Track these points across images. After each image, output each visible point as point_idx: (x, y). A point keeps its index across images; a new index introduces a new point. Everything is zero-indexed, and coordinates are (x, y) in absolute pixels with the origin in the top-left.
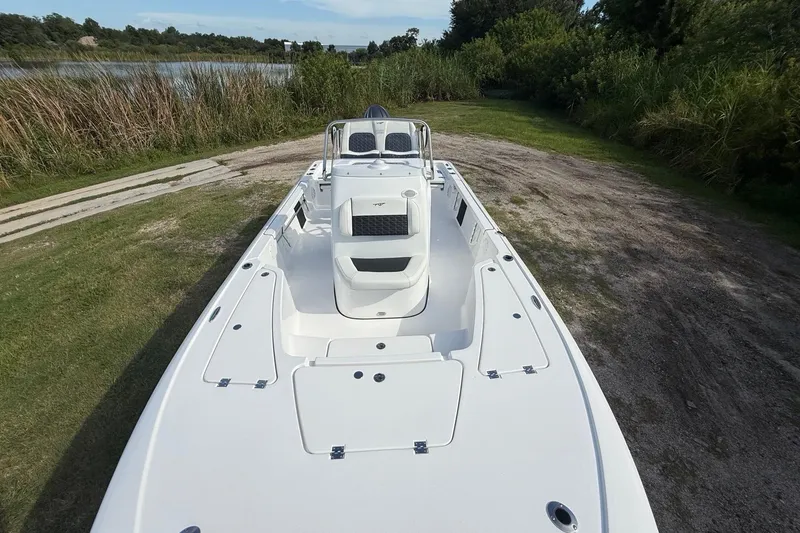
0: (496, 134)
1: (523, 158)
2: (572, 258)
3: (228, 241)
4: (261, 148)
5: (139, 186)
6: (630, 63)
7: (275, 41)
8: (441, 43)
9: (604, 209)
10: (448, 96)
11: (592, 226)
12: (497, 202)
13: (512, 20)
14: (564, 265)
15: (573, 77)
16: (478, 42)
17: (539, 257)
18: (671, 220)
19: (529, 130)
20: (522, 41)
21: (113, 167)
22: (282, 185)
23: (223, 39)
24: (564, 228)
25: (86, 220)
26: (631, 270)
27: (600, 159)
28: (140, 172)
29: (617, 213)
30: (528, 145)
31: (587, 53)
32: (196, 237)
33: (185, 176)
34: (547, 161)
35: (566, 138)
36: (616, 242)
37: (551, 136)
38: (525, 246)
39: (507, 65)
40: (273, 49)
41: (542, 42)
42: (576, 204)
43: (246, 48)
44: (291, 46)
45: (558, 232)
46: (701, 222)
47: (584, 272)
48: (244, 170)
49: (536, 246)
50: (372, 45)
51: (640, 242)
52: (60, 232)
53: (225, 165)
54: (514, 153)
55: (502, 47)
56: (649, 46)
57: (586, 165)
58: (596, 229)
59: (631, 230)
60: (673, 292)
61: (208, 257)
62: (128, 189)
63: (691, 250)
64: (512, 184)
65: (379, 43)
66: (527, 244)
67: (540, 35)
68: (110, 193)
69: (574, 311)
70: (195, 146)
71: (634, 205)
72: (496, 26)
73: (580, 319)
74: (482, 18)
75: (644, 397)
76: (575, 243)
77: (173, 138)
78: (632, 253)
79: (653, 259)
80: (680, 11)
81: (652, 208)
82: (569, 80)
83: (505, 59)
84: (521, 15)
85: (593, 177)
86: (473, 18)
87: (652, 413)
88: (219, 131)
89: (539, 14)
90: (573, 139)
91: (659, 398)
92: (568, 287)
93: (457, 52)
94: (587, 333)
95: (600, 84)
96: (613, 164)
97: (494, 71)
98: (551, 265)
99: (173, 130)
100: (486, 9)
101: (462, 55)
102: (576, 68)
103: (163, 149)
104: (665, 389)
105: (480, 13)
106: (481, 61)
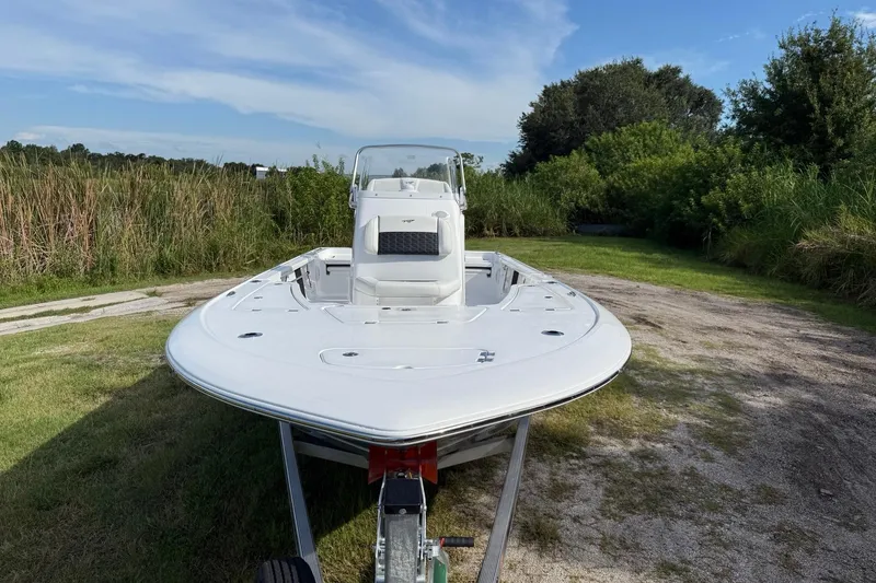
1: (629, 292)
2: (687, 377)
4: (215, 280)
5: (23, 318)
6: (783, 182)
7: (242, 165)
8: (507, 167)
9: (745, 340)
10: (517, 231)
11: (724, 354)
13: (610, 135)
15: (704, 199)
16: (561, 161)
17: (636, 374)
20: (627, 160)
24: (680, 353)
26: (772, 390)
27: (750, 296)
28: (24, 304)
29: (765, 344)
30: (637, 280)
31: (722, 170)
33: (96, 307)
34: (666, 296)
35: (699, 274)
36: (756, 368)
39: (608, 191)
41: (658, 161)
42: (704, 334)
44: (268, 172)
45: (670, 356)
47: (701, 389)
48: (190, 301)
51: (793, 369)
53: (160, 296)
54: (615, 287)
55: (598, 167)
56: (807, 161)
57: (727, 301)
58: (729, 357)
59: (782, 359)
67: (654, 153)
69: (680, 419)
70: (114, 275)
71: (792, 338)
72: (587, 143)
73: (688, 425)
74: (566, 134)
75: (764, 486)
76: (693, 365)
77: (81, 263)
78: (779, 378)
79: (808, 384)
80: (837, 121)
81: (821, 342)
82: (698, 202)
83: (603, 183)
84: (624, 129)
85: (737, 312)
86: (553, 134)
87: (771, 497)
88: (154, 255)
89: (650, 128)
90: (711, 276)
91: (783, 487)
92: (675, 399)
93: (529, 174)
94: (694, 437)
95: (745, 207)
96: (770, 301)
97: (587, 198)
98: (654, 382)
99: (83, 253)
100: (572, 123)
101: (537, 177)
102: (706, 187)
103: (64, 273)
104: (793, 480)
105: (562, 127)
106: (567, 185)
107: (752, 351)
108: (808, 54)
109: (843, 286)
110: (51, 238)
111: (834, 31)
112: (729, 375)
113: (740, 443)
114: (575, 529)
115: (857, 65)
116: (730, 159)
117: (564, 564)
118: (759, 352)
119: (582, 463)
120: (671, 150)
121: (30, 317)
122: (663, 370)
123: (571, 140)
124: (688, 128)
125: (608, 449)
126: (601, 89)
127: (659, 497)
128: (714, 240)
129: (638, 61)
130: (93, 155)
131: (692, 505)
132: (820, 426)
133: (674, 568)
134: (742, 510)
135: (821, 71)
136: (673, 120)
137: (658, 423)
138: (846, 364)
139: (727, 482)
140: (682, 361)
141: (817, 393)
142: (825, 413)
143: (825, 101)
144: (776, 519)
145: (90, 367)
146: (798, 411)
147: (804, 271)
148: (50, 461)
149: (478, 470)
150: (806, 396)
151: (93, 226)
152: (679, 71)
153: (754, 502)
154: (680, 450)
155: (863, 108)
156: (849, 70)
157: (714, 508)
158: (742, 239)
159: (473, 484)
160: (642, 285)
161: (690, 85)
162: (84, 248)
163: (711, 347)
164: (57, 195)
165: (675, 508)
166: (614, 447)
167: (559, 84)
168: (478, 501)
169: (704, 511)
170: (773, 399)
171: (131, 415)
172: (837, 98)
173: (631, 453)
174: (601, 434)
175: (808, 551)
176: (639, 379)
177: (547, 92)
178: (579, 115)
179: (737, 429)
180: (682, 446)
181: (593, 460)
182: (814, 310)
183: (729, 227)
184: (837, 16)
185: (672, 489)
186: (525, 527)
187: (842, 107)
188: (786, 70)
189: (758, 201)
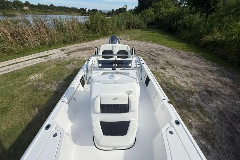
0: (153, 41)
1: (163, 50)
2: (187, 94)
3: (59, 84)
4: (76, 45)
5: (34, 59)
6: (197, 18)
7: (83, 9)
8: (134, 10)
9: (194, 72)
10: (137, 27)
11: (191, 80)
12: (156, 68)
13: (157, 3)
14: (184, 98)
15: (178, 22)
16: (147, 10)
17: (174, 94)
18: (218, 77)
19: (164, 40)
20: (160, 10)
21: (26, 51)
22: (81, 59)
23: (67, 8)
24: (182, 80)
25: (12, 72)
26: (210, 100)
27: (189, 51)
28: (35, 53)
29: (199, 73)
31: (183, 14)
32: (47, 82)
33: (49, 55)
34: (171, 52)
35: (176, 43)
36: (201, 87)
37: (172, 42)
38: (168, 89)
40: (82, 11)
41: (167, 10)
42: (184, 69)
43: (74, 11)
44: (88, 10)
45: (179, 82)
46: (230, 77)
47: (192, 101)
48: (69, 53)
49: (173, 89)
50: (113, 10)
51: (210, 87)
52: (3, 77)
53: (63, 51)
54: (160, 48)
55: (154, 12)
56: (204, 12)
57: (185, 53)
58: (193, 81)
59: (205, 81)
60: (228, 112)
61: (50, 92)
62: (29, 60)
63: (229, 90)
64: (161, 61)
65: (115, 10)
66: (169, 88)
67: (166, 8)
68: (23, 61)
72: (152, 5)
74: (148, 2)
83: (155, 16)
86: (145, 2)
88: (62, 39)
93: (140, 13)
95: (187, 25)
97: (151, 19)
102: (179, 19)
106: (147, 16)
116: (186, 12)
121: (35, 58)
123: (148, 4)
128: (179, 33)
130: (55, 6)
160: (165, 48)
163: (187, 76)
183: (183, 30)
189: (190, 23)
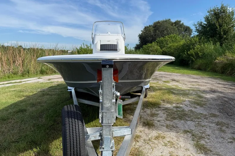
1: (170, 75)
4: (56, 75)
6: (210, 47)
9: (203, 84)
12: (157, 82)
13: (163, 38)
15: (189, 52)
16: (150, 45)
19: (172, 70)
20: (167, 44)
24: (185, 86)
26: (212, 94)
30: (172, 72)
31: (193, 45)
33: (24, 81)
34: (180, 76)
35: (189, 71)
36: (206, 89)
37: (182, 71)
38: (168, 89)
42: (191, 83)
45: (182, 87)
47: (192, 93)
51: (216, 89)
53: (41, 78)
54: (166, 74)
55: (160, 46)
56: (216, 42)
59: (213, 87)
64: (164, 79)
67: (175, 42)
69: (187, 99)
70: (29, 74)
71: (216, 84)
72: (157, 40)
73: (189, 101)
74: (151, 38)
75: (212, 113)
76: (189, 89)
77: (20, 71)
78: (213, 91)
79: (221, 92)
80: (224, 31)
81: (223, 84)
82: (187, 53)
83: (161, 50)
84: (166, 36)
85: (200, 79)
86: (147, 38)
87: (214, 116)
88: (40, 69)
89: (173, 36)
90: (192, 71)
91: (218, 113)
92: (185, 95)
93: (141, 48)
94: (191, 103)
95: (200, 54)
96: (208, 76)
98: (178, 92)
99: (20, 68)
100: (152, 35)
101: (143, 49)
102: (189, 49)
103: (15, 74)
104: (220, 112)
105: (150, 37)
106: (151, 51)
107: (204, 86)
108: (215, 13)
109: (228, 72)
110: (12, 64)
111: (222, 7)
112: (199, 91)
113: (204, 105)
114: (158, 123)
115: (228, 16)
116: (195, 42)
117: (156, 131)
118: (207, 86)
119: (159, 109)
120: (179, 41)
121: (5, 84)
122: (181, 90)
123: (152, 39)
124: (183, 36)
125: (166, 106)
126: (160, 26)
127: (182, 116)
128: (192, 63)
129: (170, 20)
130: (24, 48)
131: (192, 118)
132: (226, 101)
133: (188, 132)
134: (207, 119)
135: (219, 18)
136: (179, 34)
137: (180, 100)
138: (231, 89)
139: (201, 113)
140: (186, 88)
141: (224, 94)
142: (227, 98)
143: (221, 26)
144: (217, 120)
145: (21, 92)
146: (219, 98)
147: (217, 69)
148: (7, 110)
149: (130, 111)
150: (221, 95)
151: (23, 61)
152: (181, 22)
153: (210, 117)
154: (187, 106)
155: (231, 27)
156: (226, 17)
157: (199, 118)
158: (200, 62)
159: (128, 114)
160: (173, 74)
161: (184, 25)
162: (21, 67)
163: (193, 85)
164: (13, 53)
165: (187, 118)
166: (168, 106)
167: (149, 26)
168: (130, 117)
169: (195, 119)
170: (212, 96)
171: (31, 101)
172: (224, 25)
173: (173, 107)
174: (165, 103)
175: (227, 127)
176: (174, 91)
177: (145, 28)
178: (154, 33)
179: (203, 101)
180: (188, 105)
181: (163, 108)
182: (220, 78)
183: (196, 59)
184: (223, 3)
185: (186, 114)
186: (144, 123)
187: (225, 27)
188: (210, 18)
189: (204, 52)
